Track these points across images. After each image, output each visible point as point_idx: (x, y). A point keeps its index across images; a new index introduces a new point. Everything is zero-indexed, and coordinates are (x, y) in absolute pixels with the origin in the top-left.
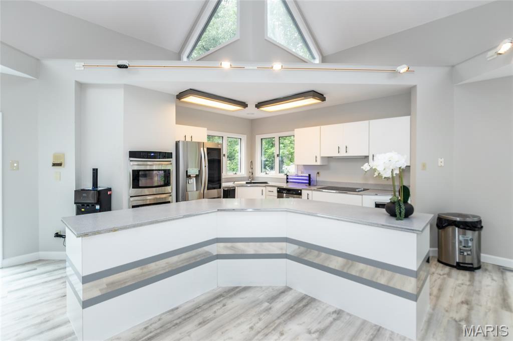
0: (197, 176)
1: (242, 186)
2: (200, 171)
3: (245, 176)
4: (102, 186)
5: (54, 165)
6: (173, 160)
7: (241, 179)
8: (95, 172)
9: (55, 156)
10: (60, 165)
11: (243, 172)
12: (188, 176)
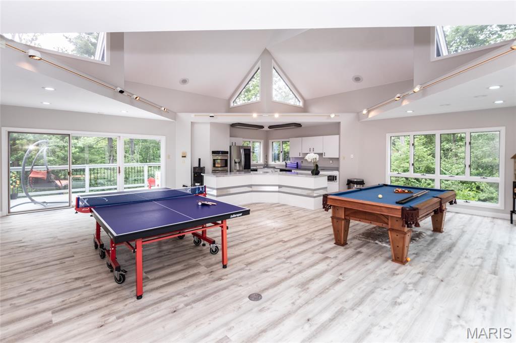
0: (239, 163)
1: (261, 168)
2: (241, 160)
3: (263, 163)
4: (202, 166)
5: (183, 157)
6: (229, 155)
7: (260, 165)
8: (200, 159)
9: (183, 153)
10: (185, 157)
11: (261, 161)
12: (235, 163)
